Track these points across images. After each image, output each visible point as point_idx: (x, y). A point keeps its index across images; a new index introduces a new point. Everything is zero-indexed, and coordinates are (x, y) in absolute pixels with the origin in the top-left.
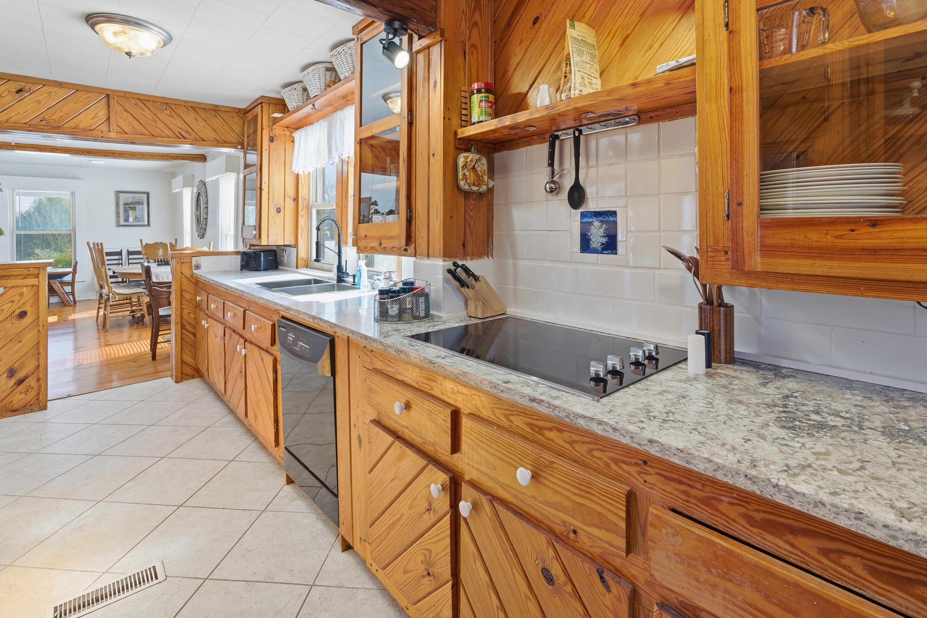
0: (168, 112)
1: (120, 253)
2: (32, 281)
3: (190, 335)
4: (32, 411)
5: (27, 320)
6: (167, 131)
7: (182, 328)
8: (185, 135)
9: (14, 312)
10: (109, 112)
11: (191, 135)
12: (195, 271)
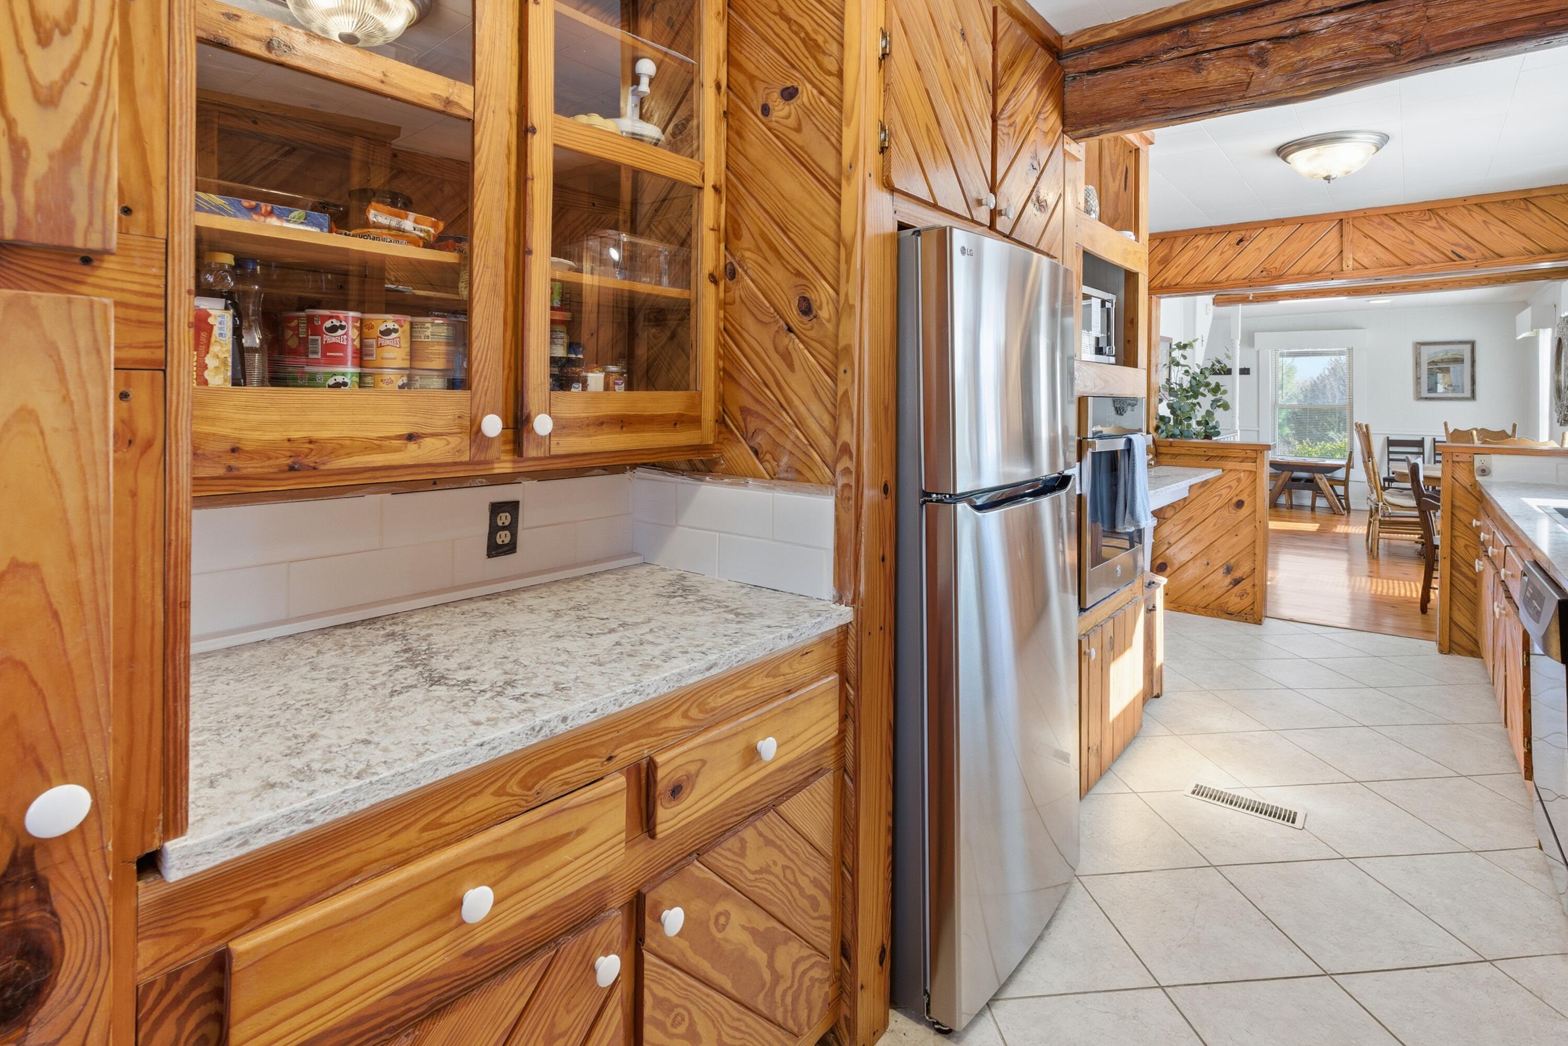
0: (1433, 223)
1: (1420, 444)
2: (1248, 466)
3: (1468, 583)
4: (1246, 621)
5: (1245, 511)
6: (1430, 253)
7: (1452, 566)
8: (1463, 253)
9: (1231, 499)
10: (1342, 243)
11: (1474, 252)
12: (1478, 478)
